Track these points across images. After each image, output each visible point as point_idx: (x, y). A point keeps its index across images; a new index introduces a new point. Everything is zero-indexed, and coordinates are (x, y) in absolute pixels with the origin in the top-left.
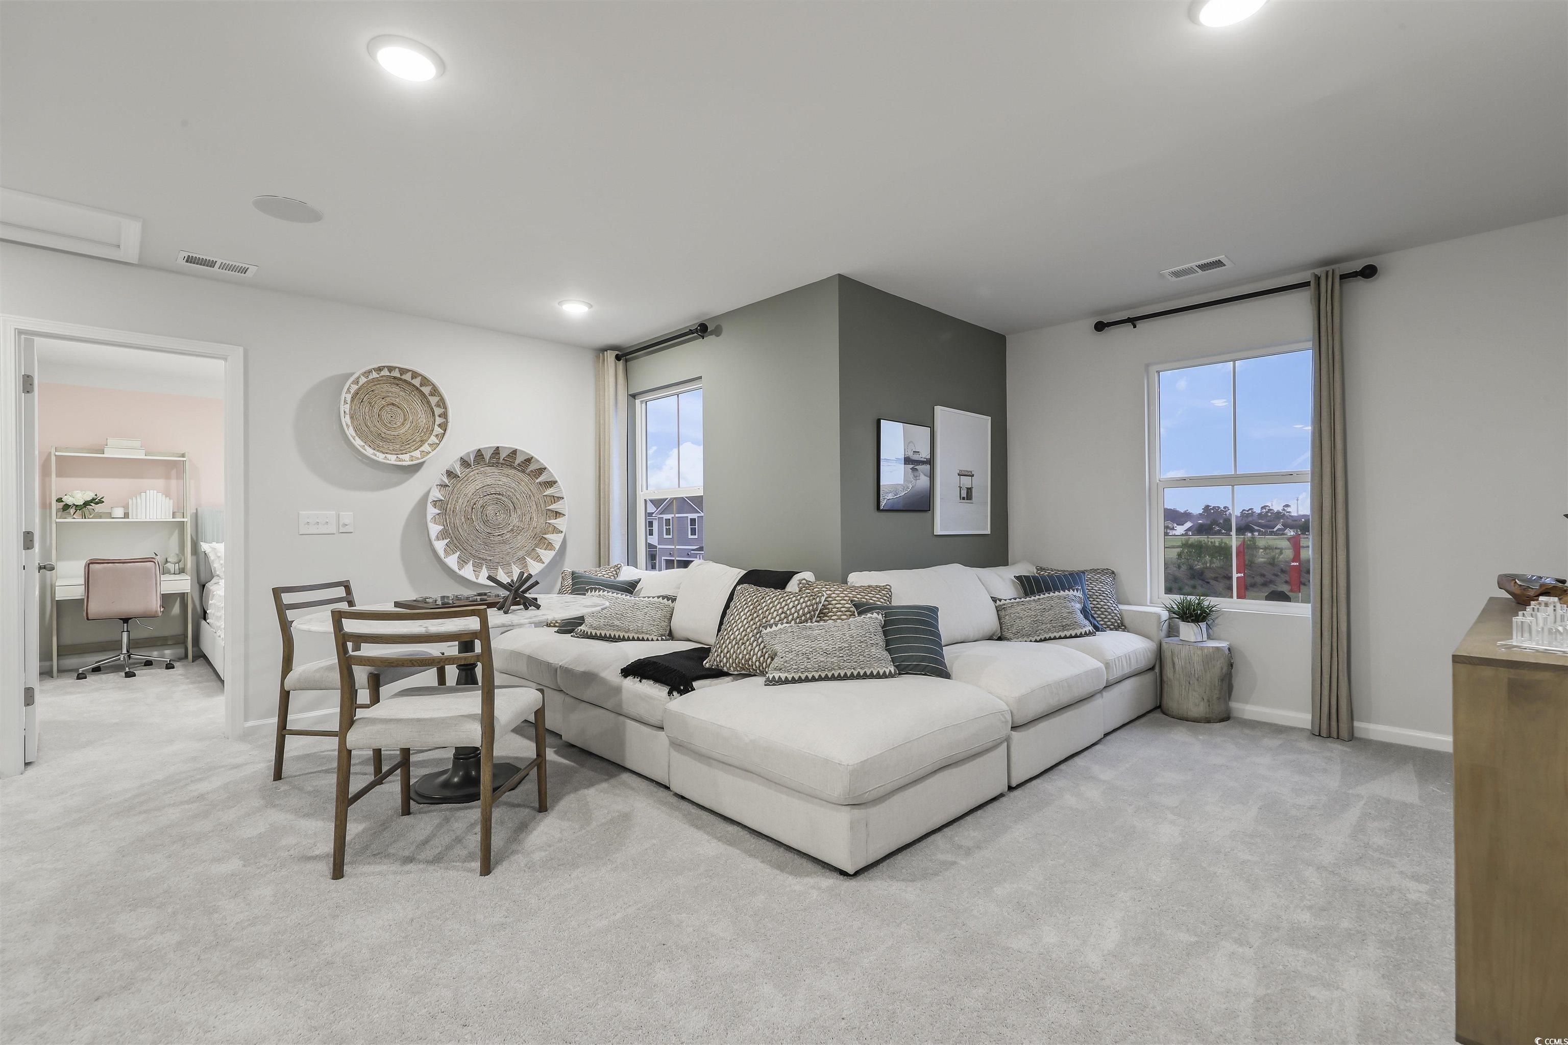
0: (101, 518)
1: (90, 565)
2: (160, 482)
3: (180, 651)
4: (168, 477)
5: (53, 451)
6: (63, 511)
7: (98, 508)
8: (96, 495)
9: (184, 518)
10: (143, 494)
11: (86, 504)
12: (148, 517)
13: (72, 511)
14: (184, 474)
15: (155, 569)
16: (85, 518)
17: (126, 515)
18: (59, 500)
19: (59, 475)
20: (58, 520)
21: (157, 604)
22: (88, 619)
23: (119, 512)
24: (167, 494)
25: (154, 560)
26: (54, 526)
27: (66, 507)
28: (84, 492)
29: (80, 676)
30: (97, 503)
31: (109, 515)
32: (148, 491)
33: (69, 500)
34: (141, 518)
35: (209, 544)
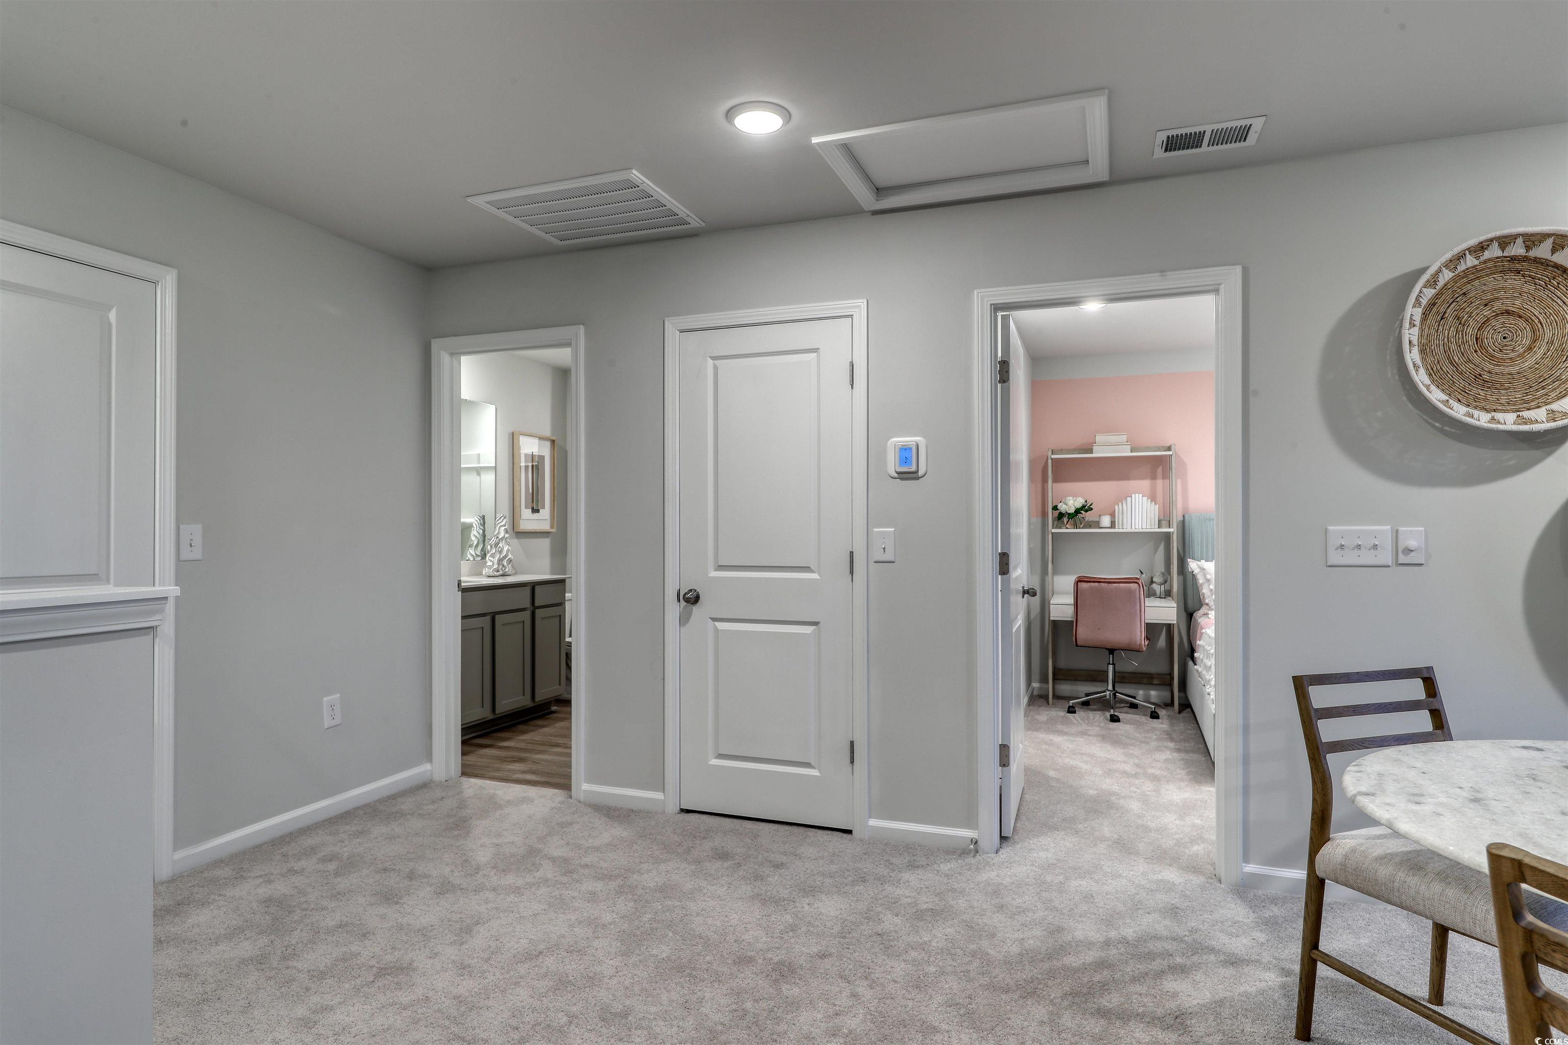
0: (1090, 527)
1: (1079, 583)
2: (1145, 484)
3: (1166, 694)
4: (1154, 477)
5: (1050, 453)
6: (1058, 520)
7: (1089, 516)
8: (1086, 501)
9: (1170, 527)
10: (1129, 499)
11: (1078, 511)
12: (1133, 527)
13: (1065, 520)
14: (1171, 472)
15: (1139, 591)
16: (1077, 528)
17: (1113, 525)
18: (1055, 508)
19: (1055, 481)
20: (1053, 531)
21: (1141, 636)
22: (1077, 645)
23: (1106, 521)
24: (1153, 498)
25: (1138, 581)
26: (1050, 536)
27: (1061, 515)
28: (1075, 498)
29: (1071, 709)
30: (1086, 511)
31: (1097, 524)
32: (1133, 495)
33: (1063, 508)
34: (1127, 529)
35: (1198, 563)
